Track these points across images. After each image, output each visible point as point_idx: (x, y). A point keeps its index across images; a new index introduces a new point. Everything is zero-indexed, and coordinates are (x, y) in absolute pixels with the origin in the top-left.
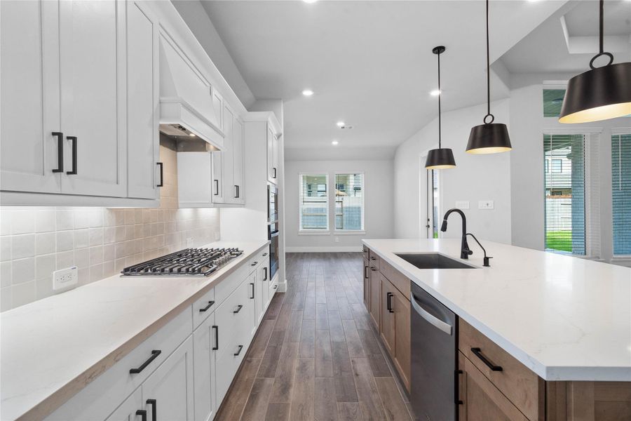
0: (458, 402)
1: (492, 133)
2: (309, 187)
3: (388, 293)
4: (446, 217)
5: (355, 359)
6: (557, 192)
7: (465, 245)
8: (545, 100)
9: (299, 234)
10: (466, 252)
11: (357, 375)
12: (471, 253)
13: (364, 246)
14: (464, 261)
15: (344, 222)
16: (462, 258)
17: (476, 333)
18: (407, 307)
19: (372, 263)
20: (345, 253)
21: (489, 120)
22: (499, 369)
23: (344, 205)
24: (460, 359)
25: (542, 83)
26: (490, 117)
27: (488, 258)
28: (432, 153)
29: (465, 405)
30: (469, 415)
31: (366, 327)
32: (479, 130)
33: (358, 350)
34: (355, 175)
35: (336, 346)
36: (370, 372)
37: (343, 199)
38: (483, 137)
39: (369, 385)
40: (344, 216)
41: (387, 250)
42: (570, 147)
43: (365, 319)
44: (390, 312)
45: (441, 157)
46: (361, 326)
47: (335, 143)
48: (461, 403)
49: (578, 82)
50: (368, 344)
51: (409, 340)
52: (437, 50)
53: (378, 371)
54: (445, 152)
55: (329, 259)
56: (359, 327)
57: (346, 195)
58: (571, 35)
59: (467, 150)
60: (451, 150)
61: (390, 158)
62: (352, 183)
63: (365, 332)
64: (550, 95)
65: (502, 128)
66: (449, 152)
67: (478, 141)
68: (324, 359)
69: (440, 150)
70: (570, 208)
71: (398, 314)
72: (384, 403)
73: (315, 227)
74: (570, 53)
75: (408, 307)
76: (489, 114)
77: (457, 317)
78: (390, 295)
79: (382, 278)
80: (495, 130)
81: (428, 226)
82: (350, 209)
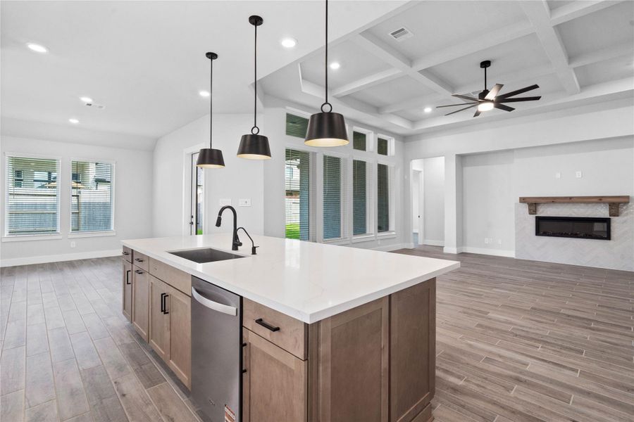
0: (242, 371)
1: (257, 143)
2: (18, 173)
3: (162, 295)
4: (220, 213)
5: (119, 380)
6: (290, 193)
7: (236, 237)
8: (287, 121)
9: (3, 240)
10: (236, 244)
11: (124, 395)
12: (241, 244)
13: (125, 247)
14: (235, 252)
15: (82, 222)
16: (233, 249)
17: (259, 307)
18: (186, 303)
19: (137, 265)
20: (85, 260)
21: (255, 131)
22: (278, 329)
23: (82, 200)
24: (244, 334)
25: (285, 108)
26: (256, 128)
27: (255, 248)
28: (204, 152)
29: (248, 372)
30: (252, 379)
31: (128, 341)
32: (248, 138)
33: (120, 368)
34: (97, 164)
35: (89, 375)
36: (141, 385)
37: (80, 193)
38: (251, 145)
39: (140, 401)
40: (82, 215)
41: (157, 249)
42: (299, 160)
43: (125, 332)
44: (165, 313)
45: (211, 157)
46: (121, 340)
47: (74, 121)
48: (245, 371)
49: (315, 118)
50: (133, 357)
51: (189, 335)
52: (210, 56)
53: (150, 380)
54: (215, 152)
55: (61, 270)
56: (119, 343)
57: (83, 188)
58: (303, 78)
59: (238, 154)
60: (221, 151)
61: (150, 150)
62: (92, 173)
63: (128, 346)
64: (291, 119)
65: (265, 139)
66: (219, 152)
67: (247, 147)
68: (73, 393)
69: (211, 150)
70: (298, 206)
71: (174, 314)
72: (161, 411)
73: (32, 229)
74: (303, 91)
75: (188, 302)
76: (255, 127)
77: (241, 298)
78: (164, 296)
79: (153, 280)
80: (260, 141)
81: (192, 223)
82: (90, 206)
